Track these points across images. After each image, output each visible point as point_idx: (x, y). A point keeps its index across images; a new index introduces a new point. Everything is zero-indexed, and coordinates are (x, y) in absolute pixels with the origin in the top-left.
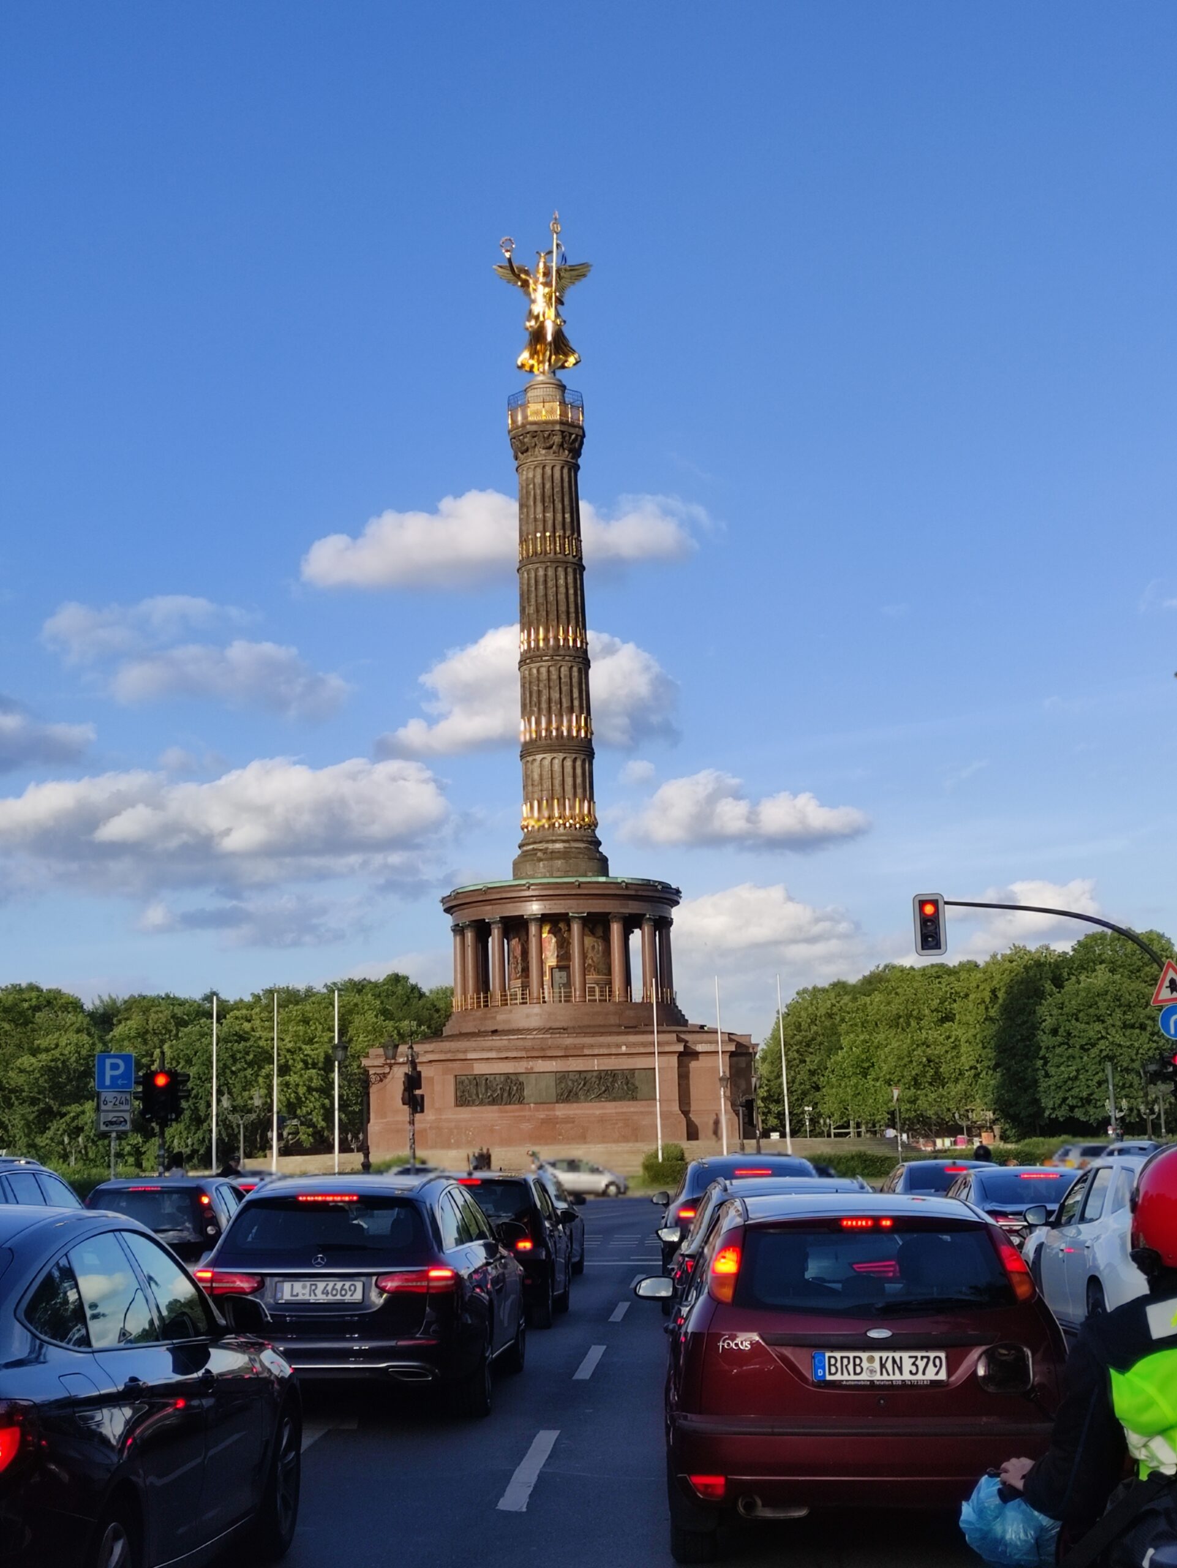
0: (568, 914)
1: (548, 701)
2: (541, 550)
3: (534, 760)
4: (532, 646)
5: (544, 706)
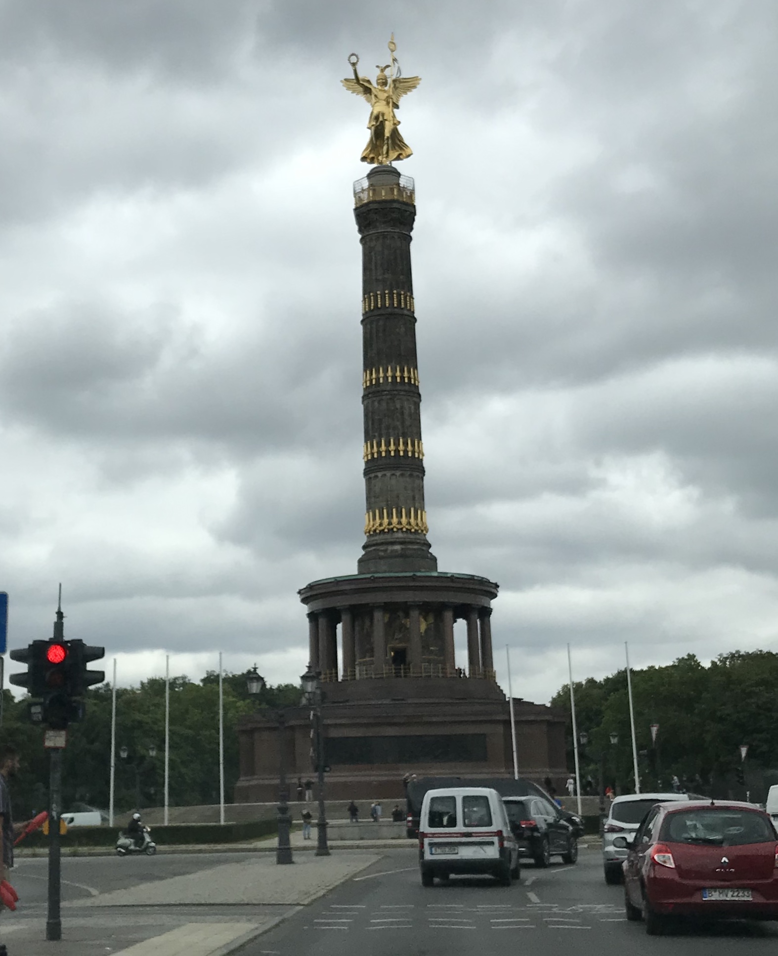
1: (388, 428)
2: (381, 305)
3: (376, 477)
4: (374, 382)
5: (384, 432)
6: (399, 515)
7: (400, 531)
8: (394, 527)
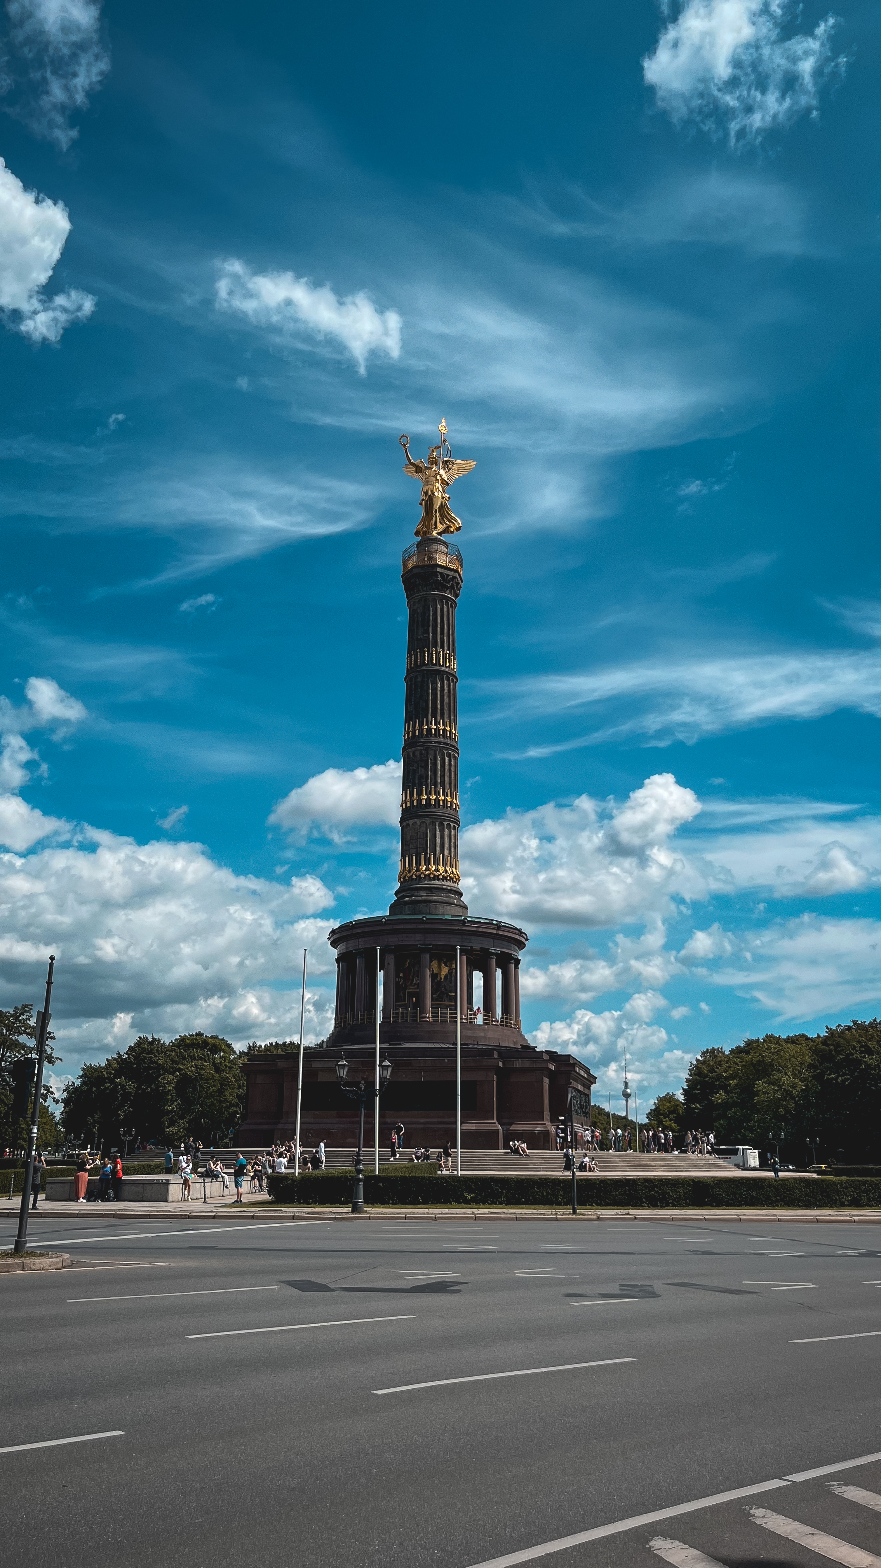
0: (417, 945)
1: (420, 777)
2: (420, 661)
3: (408, 825)
4: (410, 736)
5: (417, 782)
6: (427, 861)
7: (427, 878)
8: (422, 873)
